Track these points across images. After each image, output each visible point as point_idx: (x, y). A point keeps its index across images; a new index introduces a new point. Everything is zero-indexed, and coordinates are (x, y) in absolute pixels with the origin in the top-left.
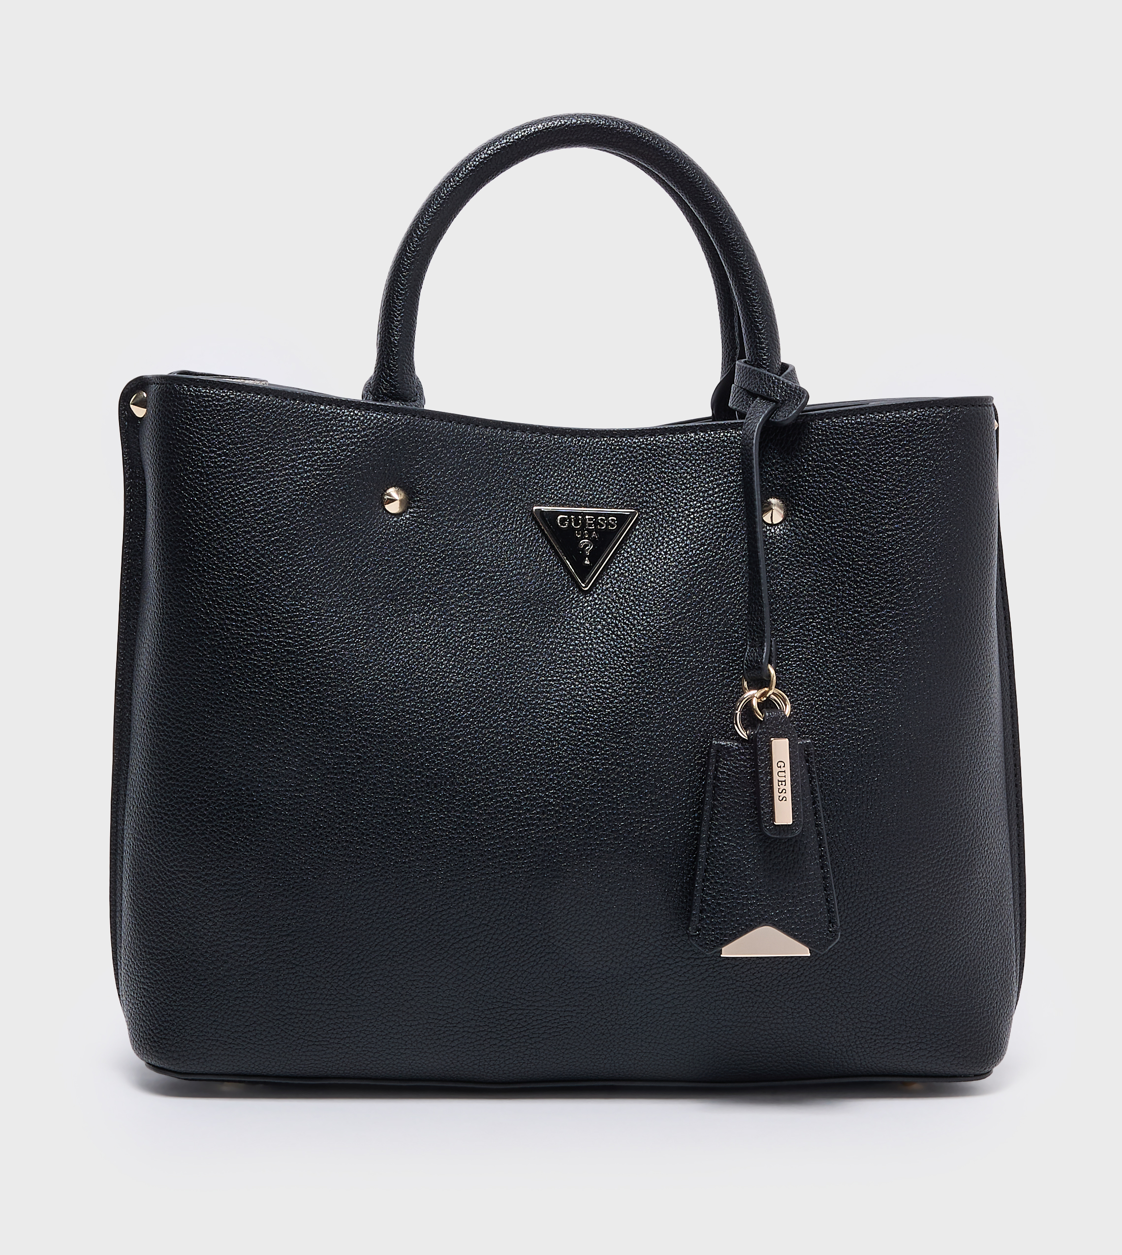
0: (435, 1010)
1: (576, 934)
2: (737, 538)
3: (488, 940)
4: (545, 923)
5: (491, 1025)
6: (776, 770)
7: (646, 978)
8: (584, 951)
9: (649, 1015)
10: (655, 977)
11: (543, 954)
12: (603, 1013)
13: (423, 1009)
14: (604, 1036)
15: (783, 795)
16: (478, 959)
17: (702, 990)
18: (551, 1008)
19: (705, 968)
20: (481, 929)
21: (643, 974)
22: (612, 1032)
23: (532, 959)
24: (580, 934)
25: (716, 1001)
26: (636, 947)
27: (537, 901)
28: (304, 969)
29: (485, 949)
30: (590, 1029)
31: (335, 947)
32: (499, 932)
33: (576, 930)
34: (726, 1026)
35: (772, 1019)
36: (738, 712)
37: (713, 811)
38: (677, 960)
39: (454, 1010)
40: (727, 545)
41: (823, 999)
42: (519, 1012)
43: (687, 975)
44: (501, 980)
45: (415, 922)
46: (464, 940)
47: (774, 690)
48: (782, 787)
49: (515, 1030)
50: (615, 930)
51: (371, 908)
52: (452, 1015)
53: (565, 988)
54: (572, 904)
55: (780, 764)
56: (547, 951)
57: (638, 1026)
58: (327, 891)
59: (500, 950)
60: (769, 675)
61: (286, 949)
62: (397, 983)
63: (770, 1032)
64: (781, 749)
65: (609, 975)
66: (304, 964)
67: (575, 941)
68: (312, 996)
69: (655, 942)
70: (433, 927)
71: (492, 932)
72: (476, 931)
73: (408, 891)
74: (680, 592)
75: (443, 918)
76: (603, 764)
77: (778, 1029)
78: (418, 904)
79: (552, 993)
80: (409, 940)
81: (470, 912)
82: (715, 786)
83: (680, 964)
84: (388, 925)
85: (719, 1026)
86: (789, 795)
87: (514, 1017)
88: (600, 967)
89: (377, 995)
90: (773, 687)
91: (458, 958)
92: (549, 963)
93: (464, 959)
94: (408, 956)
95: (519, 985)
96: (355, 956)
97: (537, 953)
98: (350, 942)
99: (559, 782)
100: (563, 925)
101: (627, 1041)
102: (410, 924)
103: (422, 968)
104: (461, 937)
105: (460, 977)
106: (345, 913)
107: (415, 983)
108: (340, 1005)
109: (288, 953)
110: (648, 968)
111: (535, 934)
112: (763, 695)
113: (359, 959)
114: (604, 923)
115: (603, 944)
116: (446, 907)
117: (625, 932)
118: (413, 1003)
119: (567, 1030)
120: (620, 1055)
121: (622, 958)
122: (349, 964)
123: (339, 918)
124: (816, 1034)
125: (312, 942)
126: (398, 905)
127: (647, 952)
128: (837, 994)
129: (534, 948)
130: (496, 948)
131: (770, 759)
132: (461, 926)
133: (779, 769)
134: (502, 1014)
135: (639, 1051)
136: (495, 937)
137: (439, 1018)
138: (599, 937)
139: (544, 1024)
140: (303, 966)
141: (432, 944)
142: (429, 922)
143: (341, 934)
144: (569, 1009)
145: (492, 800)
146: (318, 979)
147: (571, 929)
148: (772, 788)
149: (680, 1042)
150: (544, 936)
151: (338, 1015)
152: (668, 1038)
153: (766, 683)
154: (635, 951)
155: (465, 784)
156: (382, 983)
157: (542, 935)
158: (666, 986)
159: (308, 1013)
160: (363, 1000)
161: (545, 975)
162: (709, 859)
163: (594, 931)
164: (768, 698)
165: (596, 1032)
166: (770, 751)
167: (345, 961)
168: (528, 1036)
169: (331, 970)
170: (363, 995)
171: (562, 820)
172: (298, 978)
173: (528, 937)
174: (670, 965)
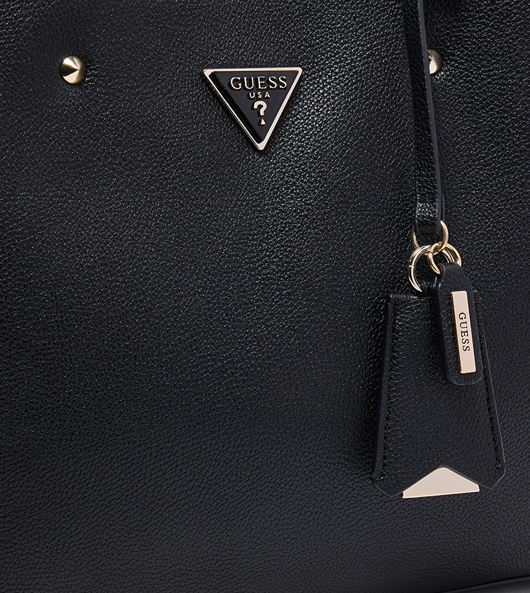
0: (149, 570)
1: (282, 485)
2: (398, 90)
3: (200, 500)
4: (254, 478)
5: (201, 577)
6: (458, 321)
7: (344, 518)
8: (290, 500)
9: (344, 550)
10: (351, 515)
11: (251, 508)
12: (304, 554)
13: (138, 571)
14: (303, 574)
15: (466, 345)
16: (190, 519)
17: (393, 522)
18: (256, 555)
19: (396, 502)
20: (193, 491)
21: (341, 515)
22: (310, 569)
23: (241, 513)
24: (285, 485)
25: (403, 530)
26: (336, 491)
27: (246, 459)
28: (23, 547)
29: (197, 508)
30: (291, 568)
31: (53, 523)
32: (211, 491)
33: (282, 481)
34: (411, 551)
35: (451, 539)
36: (412, 267)
37: (392, 362)
38: (371, 499)
39: (167, 568)
40: (391, 97)
41: (495, 517)
42: (227, 562)
43: (380, 510)
44: (211, 535)
45: (131, 491)
46: (177, 503)
47: (446, 245)
48: (465, 338)
49: (223, 579)
50: (318, 477)
51: (87, 482)
52: (166, 572)
53: (271, 535)
54: (278, 458)
55: (462, 316)
56: (255, 504)
57: (333, 561)
58: (43, 469)
59: (212, 508)
60: (442, 230)
61: (4, 529)
62: (114, 550)
63: (448, 550)
64: (460, 300)
65: (310, 519)
66: (23, 542)
67: (281, 492)
68: (32, 572)
69: (353, 484)
70: (148, 494)
71: (204, 492)
72: (189, 493)
73: (123, 462)
74: (352, 148)
75: (157, 484)
76: (298, 322)
77: (456, 547)
78: (133, 473)
79: (259, 542)
80: (125, 509)
81: (183, 476)
82: (394, 338)
83: (374, 501)
84: (104, 496)
85: (405, 551)
86: (471, 345)
87: (223, 567)
88: (303, 512)
89: (94, 563)
90: (446, 242)
91: (172, 520)
92: (256, 514)
93: (177, 520)
94: (124, 524)
95: (229, 538)
96: (73, 529)
97: (245, 507)
98: (68, 516)
99: (258, 343)
100: (270, 478)
101: (323, 575)
102: (126, 494)
103: (138, 533)
104: (175, 500)
105: (174, 537)
106: (62, 489)
107: (131, 548)
108: (58, 576)
109: (6, 533)
110: (346, 508)
111: (244, 490)
112: (436, 249)
113: (77, 532)
114: (307, 472)
115: (306, 492)
116: (161, 474)
117: (326, 479)
118: (129, 566)
119: (270, 573)
120: (315, 588)
121: (323, 502)
122: (68, 537)
123: (56, 494)
124: (487, 548)
125: (30, 520)
126: (114, 477)
127: (345, 494)
128: (508, 511)
129: (244, 503)
130: (208, 507)
131: (452, 311)
132: (174, 490)
133: (462, 321)
134: (212, 566)
135: (333, 582)
136: (207, 496)
137: (153, 577)
138: (303, 485)
139: (250, 570)
140: (21, 544)
141: (147, 510)
142: (144, 490)
143: (59, 510)
144: (273, 553)
145: (197, 367)
146: (38, 555)
147: (277, 481)
148: (455, 338)
149: (369, 570)
150: (252, 491)
151: (56, 586)
152: (359, 567)
153: (440, 238)
154: (335, 494)
155: (171, 353)
156: (99, 551)
157: (250, 490)
158: (361, 522)
159: (27, 587)
160: (80, 569)
161: (254, 526)
162: (390, 408)
163: (298, 481)
164: (441, 252)
165: (296, 571)
166: (451, 304)
167: (63, 535)
168: (234, 582)
169: (50, 545)
170: (80, 565)
171: (264, 379)
172: (17, 556)
173: (238, 493)
174: (366, 503)
